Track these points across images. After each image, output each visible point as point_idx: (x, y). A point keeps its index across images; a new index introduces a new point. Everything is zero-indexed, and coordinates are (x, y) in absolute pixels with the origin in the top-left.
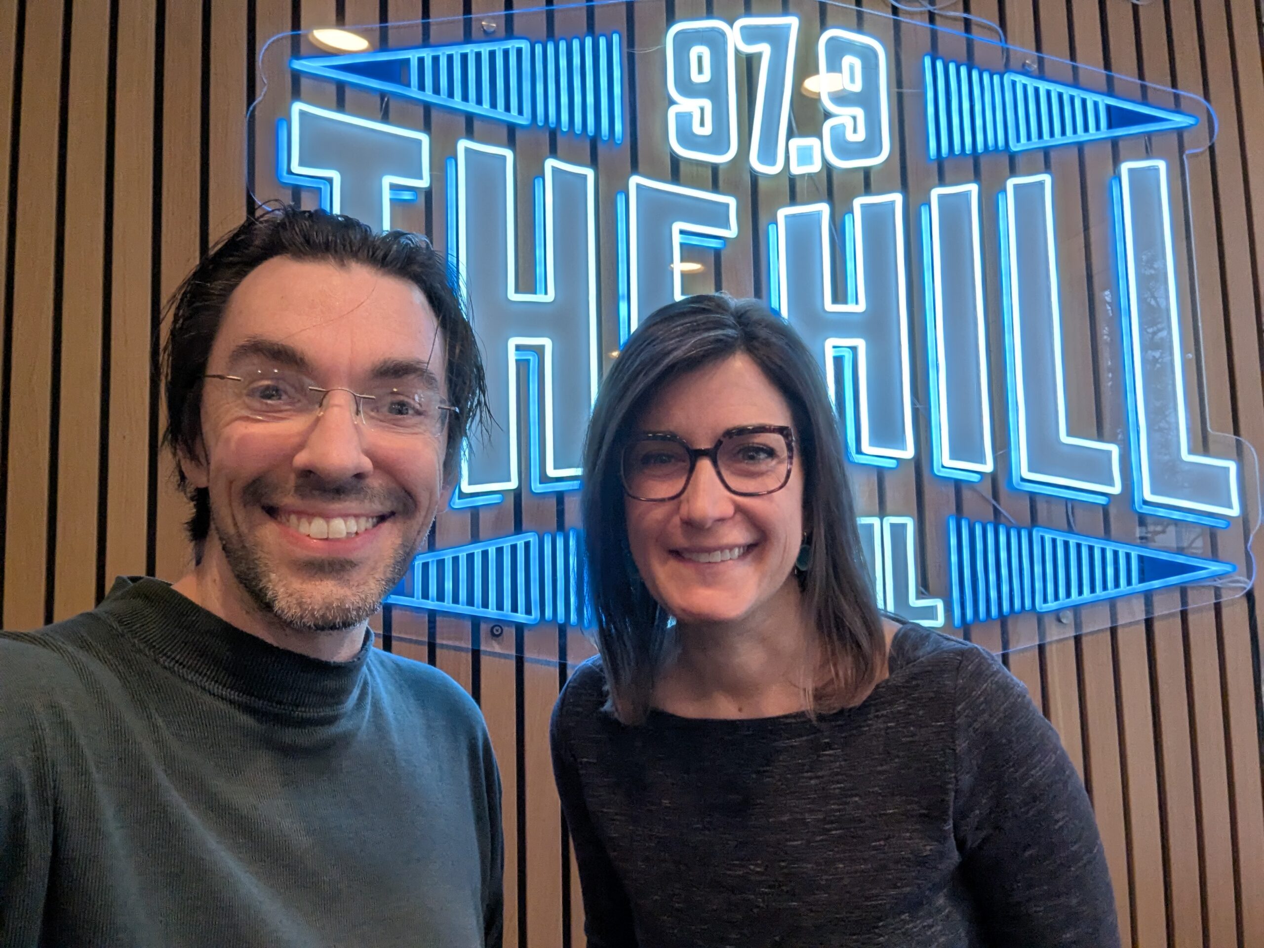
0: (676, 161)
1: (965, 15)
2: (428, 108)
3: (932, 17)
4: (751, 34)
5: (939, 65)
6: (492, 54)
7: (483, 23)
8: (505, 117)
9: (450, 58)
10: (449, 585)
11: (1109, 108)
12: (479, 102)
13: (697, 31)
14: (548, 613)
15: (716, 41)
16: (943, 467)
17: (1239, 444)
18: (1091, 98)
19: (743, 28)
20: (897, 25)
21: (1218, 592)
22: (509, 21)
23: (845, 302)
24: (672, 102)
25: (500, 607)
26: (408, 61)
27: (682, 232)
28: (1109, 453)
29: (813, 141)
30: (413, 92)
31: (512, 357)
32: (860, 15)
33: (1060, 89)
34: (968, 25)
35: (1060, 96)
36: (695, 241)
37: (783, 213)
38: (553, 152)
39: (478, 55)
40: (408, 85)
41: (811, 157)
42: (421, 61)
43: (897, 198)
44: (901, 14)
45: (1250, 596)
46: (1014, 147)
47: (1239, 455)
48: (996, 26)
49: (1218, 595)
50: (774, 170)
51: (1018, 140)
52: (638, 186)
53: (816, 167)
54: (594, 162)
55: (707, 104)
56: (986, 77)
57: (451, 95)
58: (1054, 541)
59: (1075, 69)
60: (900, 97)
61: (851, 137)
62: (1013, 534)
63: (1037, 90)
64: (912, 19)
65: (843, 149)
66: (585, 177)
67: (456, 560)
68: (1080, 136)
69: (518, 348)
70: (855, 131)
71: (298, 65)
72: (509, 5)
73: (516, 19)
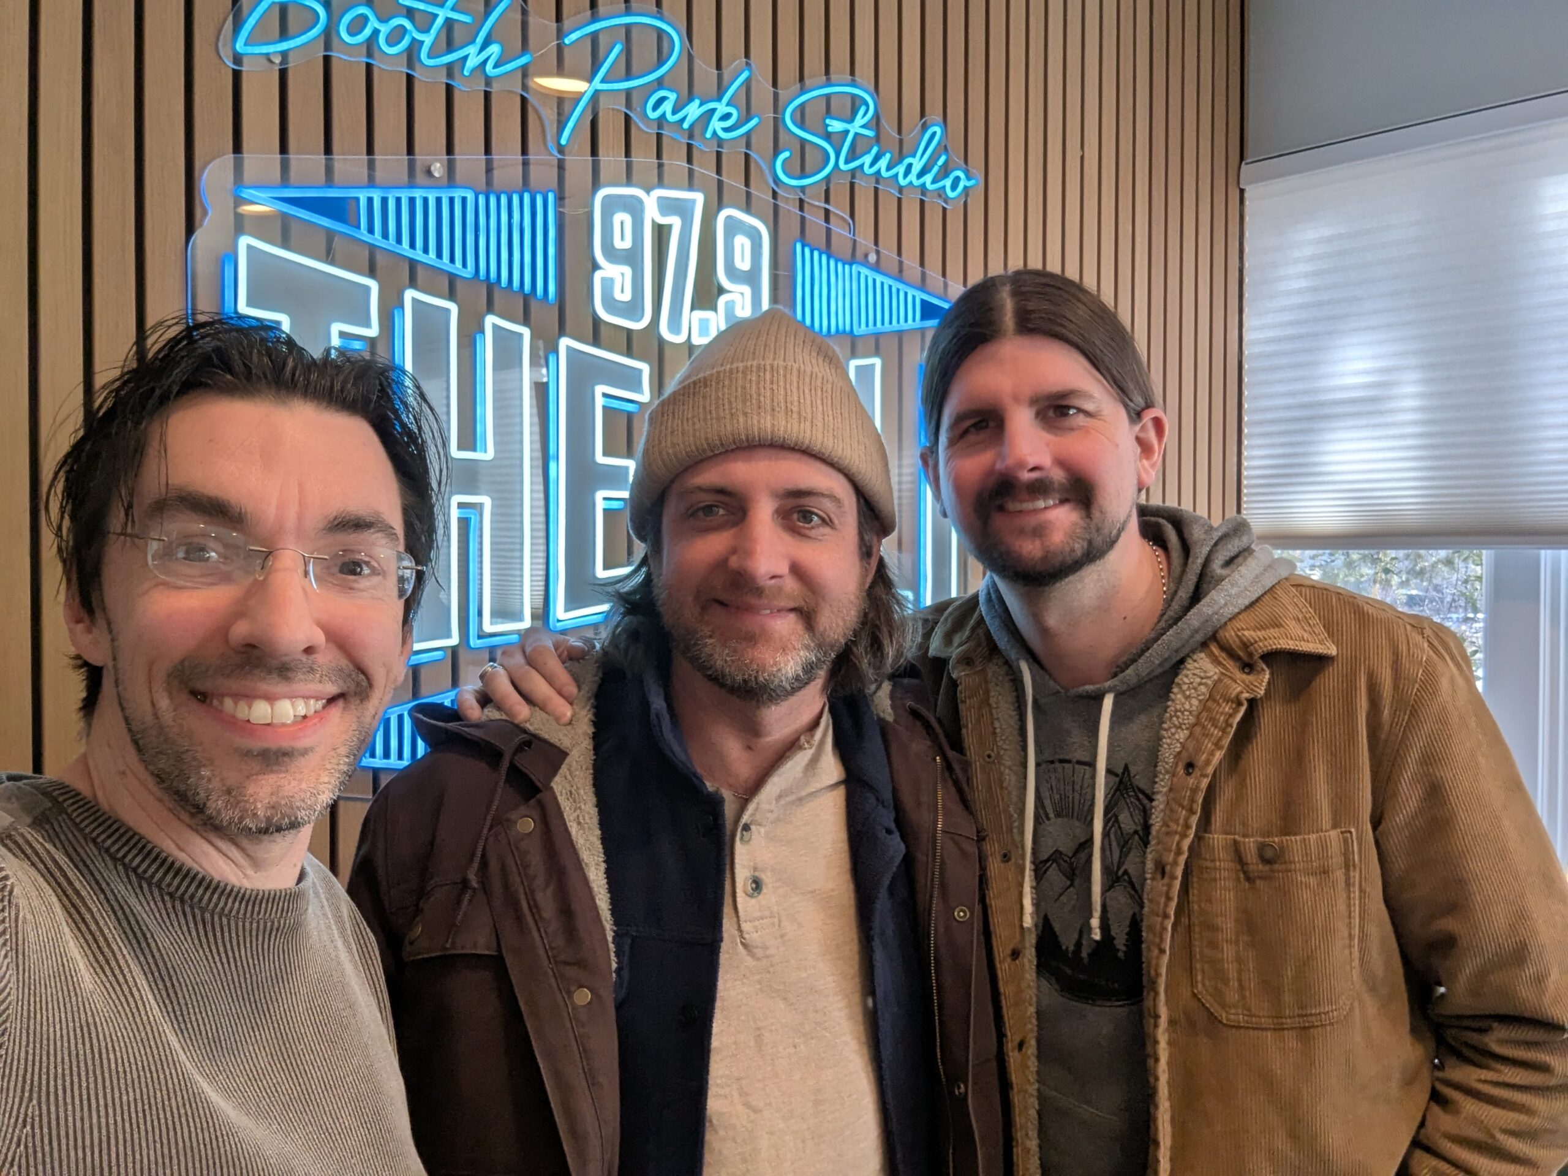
0: (597, 322)
1: (827, 206)
2: (372, 249)
3: (801, 201)
4: (667, 206)
5: (807, 251)
6: (439, 200)
7: (434, 168)
8: (448, 267)
9: (398, 200)
11: (923, 301)
12: (426, 250)
13: (619, 197)
15: (634, 208)
18: (911, 292)
19: (659, 198)
20: (776, 208)
22: (451, 167)
24: (596, 267)
26: (357, 200)
27: (605, 395)
29: (711, 314)
30: (363, 234)
31: (455, 514)
32: (748, 194)
33: (891, 282)
34: (827, 215)
35: (890, 287)
36: (616, 404)
38: (490, 309)
39: (426, 200)
40: (359, 227)
41: (707, 329)
42: (370, 200)
44: (779, 199)
46: (856, 333)
48: (847, 218)
50: (679, 339)
51: (860, 324)
52: (568, 348)
53: (711, 336)
54: (526, 321)
55: (627, 270)
56: (840, 265)
57: (399, 240)
59: (901, 265)
60: (777, 279)
61: (740, 313)
63: (874, 281)
64: (787, 203)
66: (520, 336)
68: (901, 326)
69: (461, 505)
70: (743, 308)
71: (246, 193)
72: (450, 150)
73: (459, 166)
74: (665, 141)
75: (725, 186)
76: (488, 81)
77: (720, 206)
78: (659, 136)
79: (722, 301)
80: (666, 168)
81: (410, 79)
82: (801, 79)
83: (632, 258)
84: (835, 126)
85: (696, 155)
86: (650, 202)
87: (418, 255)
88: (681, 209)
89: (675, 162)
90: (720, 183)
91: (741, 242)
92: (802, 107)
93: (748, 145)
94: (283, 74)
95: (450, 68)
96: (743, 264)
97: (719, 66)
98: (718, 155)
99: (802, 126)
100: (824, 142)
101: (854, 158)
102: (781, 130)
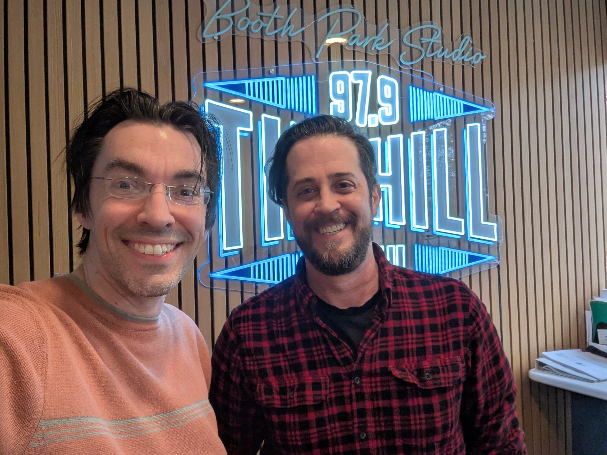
1: (422, 71)
2: (250, 101)
3: (412, 71)
4: (357, 77)
5: (414, 89)
6: (273, 82)
7: (270, 70)
8: (277, 105)
9: (259, 83)
10: (262, 273)
11: (464, 105)
12: (269, 100)
13: (339, 75)
15: (345, 78)
16: (414, 228)
17: (497, 217)
18: (459, 101)
19: (354, 74)
20: (401, 74)
21: (490, 265)
22: (277, 69)
23: (385, 172)
24: (331, 101)
26: (244, 85)
28: (461, 222)
29: (376, 116)
32: (390, 70)
34: (422, 75)
35: (450, 100)
38: (292, 118)
39: (268, 82)
40: (245, 93)
41: (374, 121)
42: (249, 84)
43: (401, 136)
44: (402, 70)
45: (498, 267)
46: (436, 118)
47: (497, 221)
48: (431, 75)
49: (490, 266)
50: (363, 125)
51: (437, 116)
53: (376, 125)
55: (343, 102)
56: (428, 93)
57: (259, 97)
58: (445, 251)
59: (454, 91)
60: (402, 100)
61: (387, 114)
62: (433, 249)
63: (443, 98)
64: (406, 72)
65: (385, 118)
68: (455, 115)
70: (388, 112)
71: (206, 84)
72: (277, 64)
73: (280, 69)
74: (356, 53)
75: (380, 67)
76: (290, 38)
77: (378, 75)
78: (354, 51)
79: (380, 110)
80: (357, 63)
81: (262, 41)
82: (410, 24)
83: (344, 97)
84: (425, 40)
85: (368, 56)
86: (351, 76)
87: (266, 102)
88: (363, 77)
89: (360, 60)
90: (378, 67)
91: (387, 88)
92: (411, 34)
93: (389, 51)
94: (219, 43)
95: (276, 35)
96: (388, 95)
97: (376, 23)
98: (377, 56)
99: (411, 42)
100: (419, 47)
101: (433, 52)
102: (402, 45)
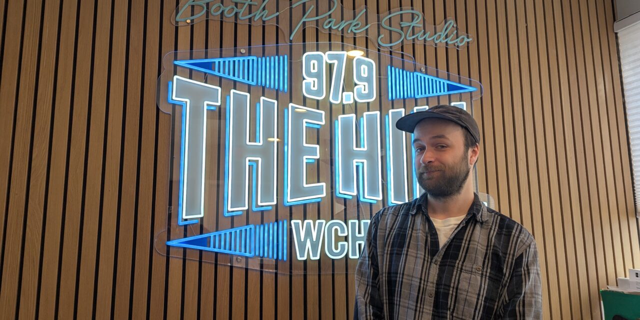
0: (305, 98)
1: (402, 53)
2: (221, 78)
3: (391, 52)
4: (331, 57)
5: (393, 69)
6: (244, 61)
7: (242, 50)
8: (247, 82)
9: (229, 62)
10: (223, 243)
11: (448, 84)
12: (239, 77)
13: (313, 55)
14: (257, 253)
15: (319, 59)
16: (391, 203)
17: (488, 197)
18: (442, 81)
19: (328, 55)
20: (379, 55)
22: (250, 50)
23: (360, 147)
24: (304, 79)
25: (240, 251)
26: (215, 62)
27: (306, 122)
29: (351, 93)
30: (216, 73)
31: (247, 164)
32: (367, 51)
33: (432, 78)
34: (403, 56)
35: (432, 80)
36: (311, 126)
37: (340, 117)
38: (263, 95)
39: (239, 61)
40: (215, 70)
41: (350, 98)
42: (219, 62)
43: (378, 113)
44: (381, 52)
46: (417, 97)
47: (489, 201)
48: (412, 56)
50: (338, 102)
51: (418, 94)
52: (292, 107)
53: (352, 101)
54: (277, 99)
55: (316, 80)
56: (408, 73)
57: (229, 74)
59: (437, 71)
60: (380, 79)
61: (363, 92)
63: (424, 78)
64: (384, 53)
65: (360, 96)
66: (274, 103)
67: (225, 234)
68: (439, 94)
69: (249, 161)
70: (365, 90)
71: (176, 63)
73: (252, 49)
82: (389, 9)
84: (404, 24)
85: (345, 39)
89: (336, 42)
92: (390, 19)
98: (355, 38)
99: (390, 26)
100: (399, 31)
101: (413, 34)
102: (381, 28)
